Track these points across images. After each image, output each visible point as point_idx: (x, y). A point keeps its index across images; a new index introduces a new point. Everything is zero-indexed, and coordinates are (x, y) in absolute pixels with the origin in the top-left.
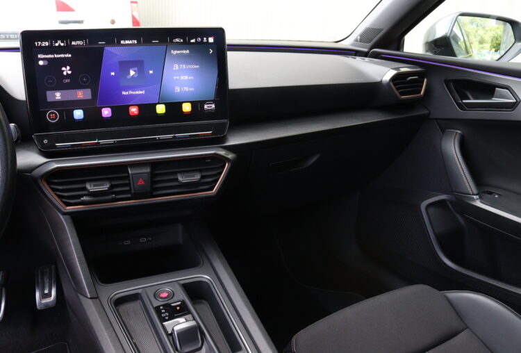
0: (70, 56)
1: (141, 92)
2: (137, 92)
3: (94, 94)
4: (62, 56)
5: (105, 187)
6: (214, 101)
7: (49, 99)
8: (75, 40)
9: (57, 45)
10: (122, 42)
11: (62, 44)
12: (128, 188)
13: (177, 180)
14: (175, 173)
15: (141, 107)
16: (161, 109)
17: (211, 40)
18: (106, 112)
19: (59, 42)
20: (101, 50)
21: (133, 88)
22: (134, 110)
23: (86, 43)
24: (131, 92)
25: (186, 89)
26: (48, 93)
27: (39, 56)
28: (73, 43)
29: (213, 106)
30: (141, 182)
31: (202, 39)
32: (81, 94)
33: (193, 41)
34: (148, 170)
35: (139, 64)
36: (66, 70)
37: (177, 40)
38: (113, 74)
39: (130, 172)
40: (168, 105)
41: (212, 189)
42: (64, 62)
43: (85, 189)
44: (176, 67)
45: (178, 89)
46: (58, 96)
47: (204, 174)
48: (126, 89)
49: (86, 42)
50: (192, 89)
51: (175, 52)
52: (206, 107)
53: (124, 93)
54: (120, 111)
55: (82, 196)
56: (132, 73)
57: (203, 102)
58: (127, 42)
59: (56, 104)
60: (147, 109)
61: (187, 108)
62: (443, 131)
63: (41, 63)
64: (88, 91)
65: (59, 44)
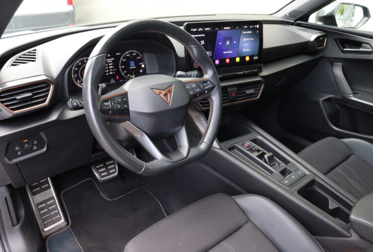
0: (204, 35)
1: (230, 52)
3: (213, 53)
4: (201, 35)
6: (257, 55)
10: (225, 28)
12: (227, 98)
13: (245, 93)
14: (244, 90)
15: (231, 59)
16: (238, 60)
17: (258, 26)
18: (217, 62)
20: (216, 32)
21: (228, 50)
22: (228, 61)
23: (211, 29)
24: (227, 52)
25: (248, 50)
28: (206, 29)
29: (257, 57)
30: (234, 95)
31: (254, 26)
33: (251, 27)
34: (236, 89)
35: (230, 39)
36: (203, 42)
37: (245, 27)
38: (220, 43)
39: (229, 90)
40: (241, 58)
41: (257, 96)
42: (202, 38)
44: (244, 39)
45: (244, 50)
47: (256, 89)
48: (225, 51)
50: (250, 50)
51: (244, 32)
52: (254, 58)
53: (224, 53)
54: (222, 61)
56: (228, 43)
57: (253, 56)
58: (227, 28)
60: (233, 59)
61: (247, 59)
62: (332, 65)
64: (211, 52)
65: (200, 29)
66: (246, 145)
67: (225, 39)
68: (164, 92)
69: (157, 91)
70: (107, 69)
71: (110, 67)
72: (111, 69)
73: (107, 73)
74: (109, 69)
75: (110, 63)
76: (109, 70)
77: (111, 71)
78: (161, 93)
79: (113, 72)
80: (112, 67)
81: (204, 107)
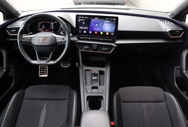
0: (85, 20)
1: (98, 29)
2: (97, 29)
3: (88, 28)
5: (88, 47)
6: (114, 33)
7: (80, 28)
10: (95, 18)
12: (92, 48)
13: (102, 49)
14: (102, 47)
15: (97, 32)
16: (102, 33)
17: (115, 19)
18: (90, 32)
20: (91, 19)
22: (96, 33)
24: (96, 29)
25: (108, 30)
26: (80, 27)
27: (79, 20)
28: (86, 18)
29: (113, 34)
30: (95, 48)
31: (113, 19)
32: (86, 28)
33: (110, 19)
34: (96, 46)
35: (98, 23)
36: (84, 23)
37: (107, 19)
38: (93, 25)
40: (103, 33)
41: (110, 52)
42: (83, 21)
43: (84, 47)
44: (106, 24)
45: (106, 29)
46: (81, 28)
47: (108, 49)
48: (95, 28)
49: (88, 17)
50: (109, 30)
51: (106, 21)
52: (112, 34)
53: (94, 29)
54: (93, 32)
55: (83, 48)
56: (96, 25)
57: (111, 33)
58: (96, 18)
59: (81, 29)
60: (99, 33)
61: (107, 34)
63: (79, 21)
65: (83, 17)
66: (95, 71)
67: (95, 23)
68: (42, 39)
69: (40, 38)
72: (52, 27)
75: (52, 25)
78: (41, 39)
81: (80, 49)
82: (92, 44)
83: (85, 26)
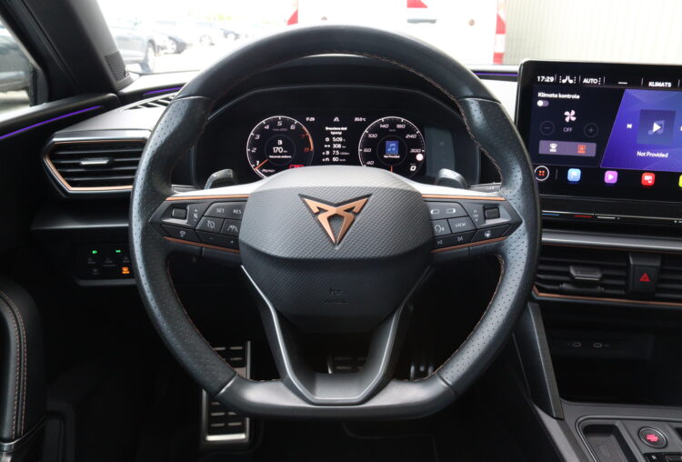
0: (578, 97)
1: (662, 155)
2: (657, 155)
3: (599, 151)
4: (568, 96)
5: (595, 276)
7: (541, 151)
8: (589, 77)
9: (564, 81)
10: (651, 84)
11: (571, 81)
12: (623, 283)
15: (659, 176)
18: (611, 177)
19: (568, 78)
20: (621, 92)
21: (653, 149)
22: (648, 178)
23: (602, 82)
24: (649, 154)
26: (542, 143)
27: (540, 94)
28: (586, 81)
30: (645, 278)
32: (583, 149)
34: (657, 263)
35: (667, 117)
36: (570, 116)
38: (630, 126)
39: (632, 263)
42: (569, 105)
43: (568, 274)
46: (553, 148)
48: (644, 149)
49: (602, 80)
53: (639, 154)
54: (630, 178)
55: (562, 282)
56: (656, 127)
58: (658, 84)
59: (549, 159)
63: (540, 103)
64: (593, 146)
65: (568, 80)
66: (653, 438)
67: (648, 116)
68: (332, 211)
69: (314, 205)
70: (327, 149)
71: (335, 146)
72: (336, 149)
73: (326, 156)
74: (331, 149)
75: (337, 136)
76: (331, 153)
77: (336, 156)
78: (321, 210)
79: (340, 157)
80: (339, 146)
81: (541, 290)
82: (624, 253)
83: (577, 134)
